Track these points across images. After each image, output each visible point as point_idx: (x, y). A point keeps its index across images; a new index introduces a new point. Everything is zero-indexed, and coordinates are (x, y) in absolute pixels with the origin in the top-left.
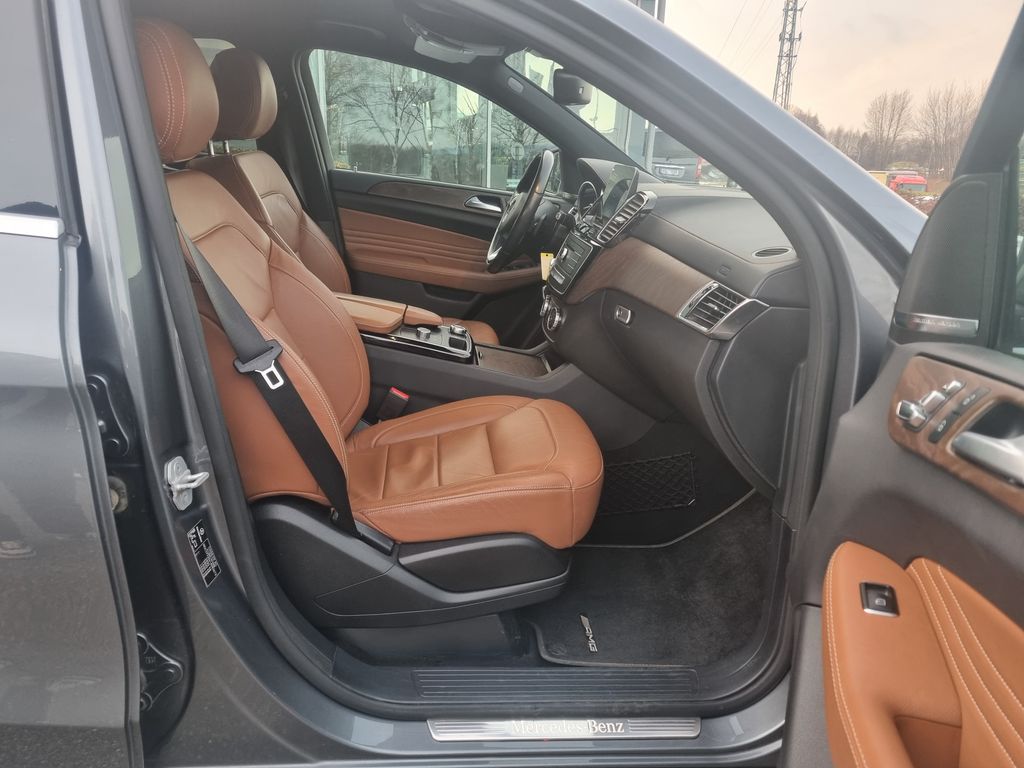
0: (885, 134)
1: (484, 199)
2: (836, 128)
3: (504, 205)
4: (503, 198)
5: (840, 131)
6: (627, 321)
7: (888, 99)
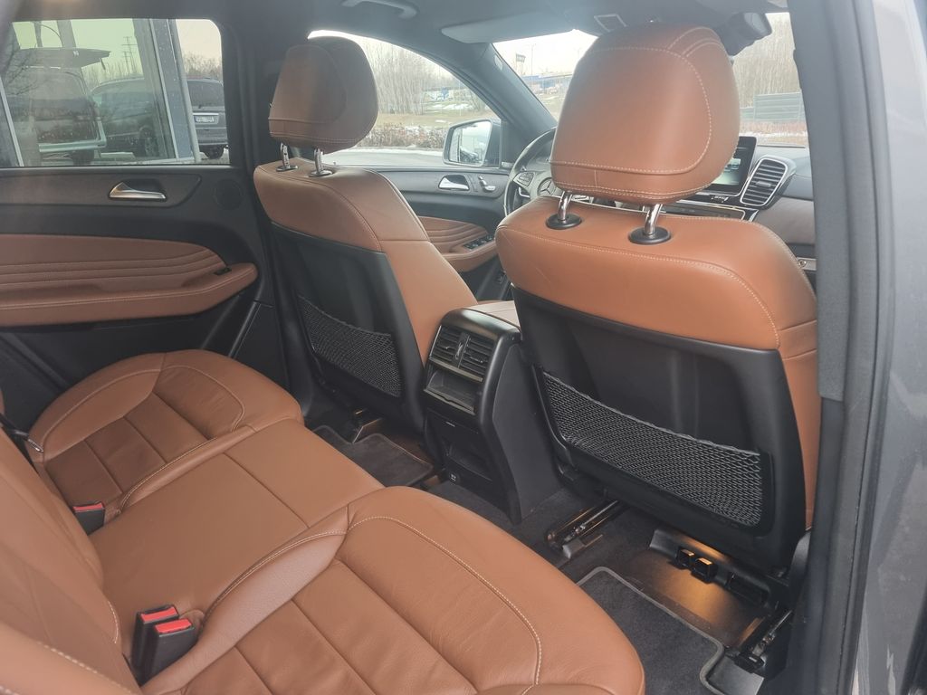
3: (469, 182)
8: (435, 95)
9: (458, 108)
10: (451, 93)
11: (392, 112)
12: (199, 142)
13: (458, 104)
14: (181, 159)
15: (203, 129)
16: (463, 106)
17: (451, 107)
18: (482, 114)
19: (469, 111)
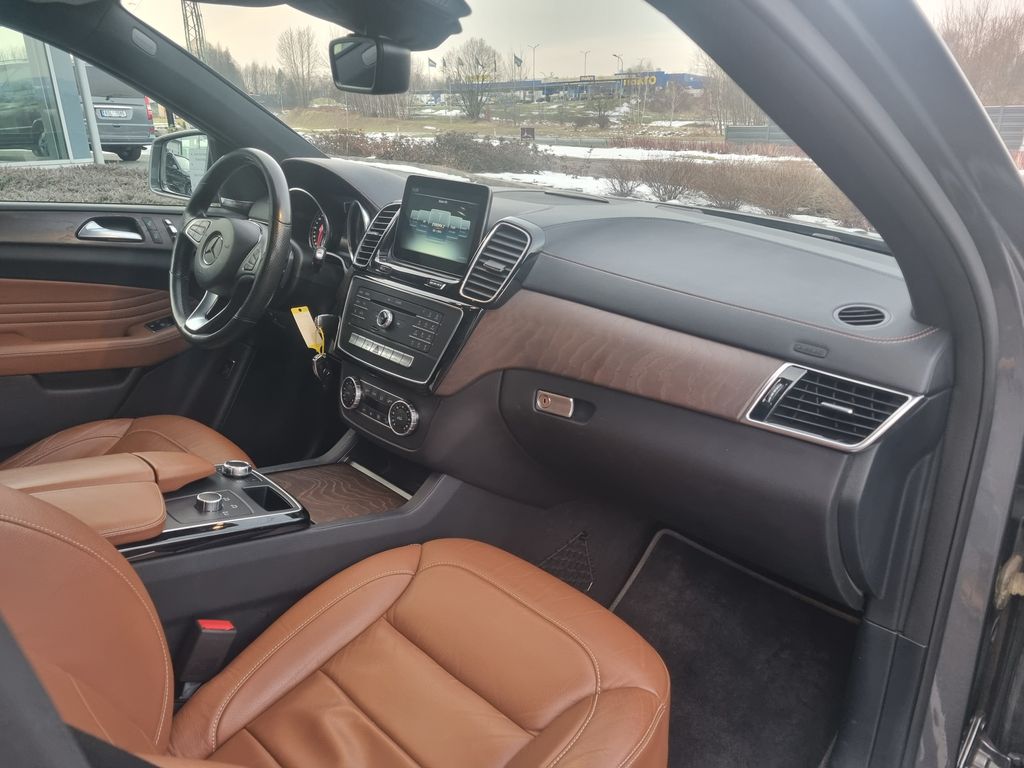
0: (300, 70)
1: (105, 222)
2: (250, 64)
3: (144, 229)
4: (138, 219)
5: (255, 67)
6: (570, 414)
7: (294, 34)
8: (425, 98)
9: (449, 114)
10: (443, 97)
11: (375, 115)
12: (102, 141)
13: (450, 110)
14: (77, 161)
15: (107, 126)
16: (455, 112)
17: (442, 112)
18: (475, 122)
19: (462, 117)
